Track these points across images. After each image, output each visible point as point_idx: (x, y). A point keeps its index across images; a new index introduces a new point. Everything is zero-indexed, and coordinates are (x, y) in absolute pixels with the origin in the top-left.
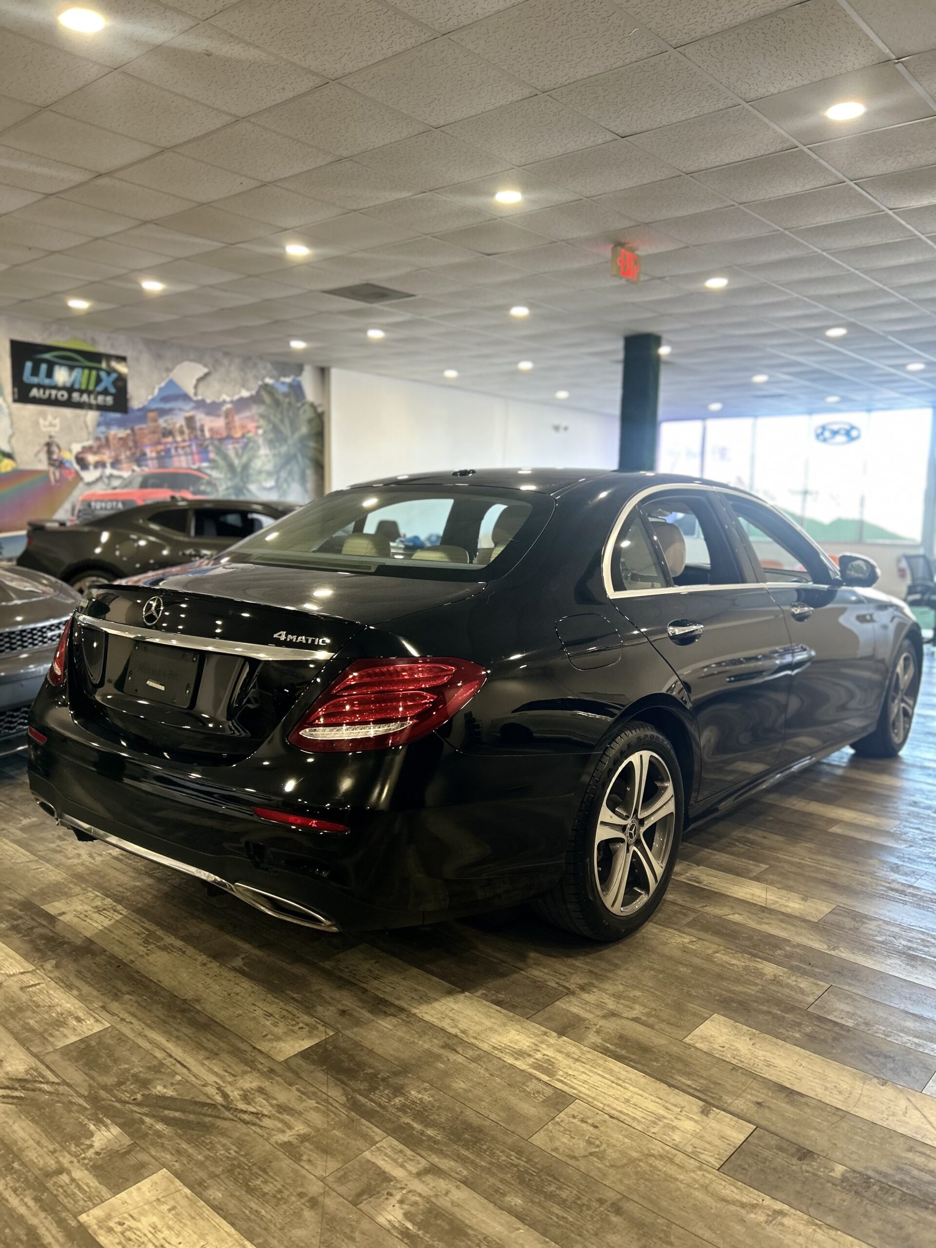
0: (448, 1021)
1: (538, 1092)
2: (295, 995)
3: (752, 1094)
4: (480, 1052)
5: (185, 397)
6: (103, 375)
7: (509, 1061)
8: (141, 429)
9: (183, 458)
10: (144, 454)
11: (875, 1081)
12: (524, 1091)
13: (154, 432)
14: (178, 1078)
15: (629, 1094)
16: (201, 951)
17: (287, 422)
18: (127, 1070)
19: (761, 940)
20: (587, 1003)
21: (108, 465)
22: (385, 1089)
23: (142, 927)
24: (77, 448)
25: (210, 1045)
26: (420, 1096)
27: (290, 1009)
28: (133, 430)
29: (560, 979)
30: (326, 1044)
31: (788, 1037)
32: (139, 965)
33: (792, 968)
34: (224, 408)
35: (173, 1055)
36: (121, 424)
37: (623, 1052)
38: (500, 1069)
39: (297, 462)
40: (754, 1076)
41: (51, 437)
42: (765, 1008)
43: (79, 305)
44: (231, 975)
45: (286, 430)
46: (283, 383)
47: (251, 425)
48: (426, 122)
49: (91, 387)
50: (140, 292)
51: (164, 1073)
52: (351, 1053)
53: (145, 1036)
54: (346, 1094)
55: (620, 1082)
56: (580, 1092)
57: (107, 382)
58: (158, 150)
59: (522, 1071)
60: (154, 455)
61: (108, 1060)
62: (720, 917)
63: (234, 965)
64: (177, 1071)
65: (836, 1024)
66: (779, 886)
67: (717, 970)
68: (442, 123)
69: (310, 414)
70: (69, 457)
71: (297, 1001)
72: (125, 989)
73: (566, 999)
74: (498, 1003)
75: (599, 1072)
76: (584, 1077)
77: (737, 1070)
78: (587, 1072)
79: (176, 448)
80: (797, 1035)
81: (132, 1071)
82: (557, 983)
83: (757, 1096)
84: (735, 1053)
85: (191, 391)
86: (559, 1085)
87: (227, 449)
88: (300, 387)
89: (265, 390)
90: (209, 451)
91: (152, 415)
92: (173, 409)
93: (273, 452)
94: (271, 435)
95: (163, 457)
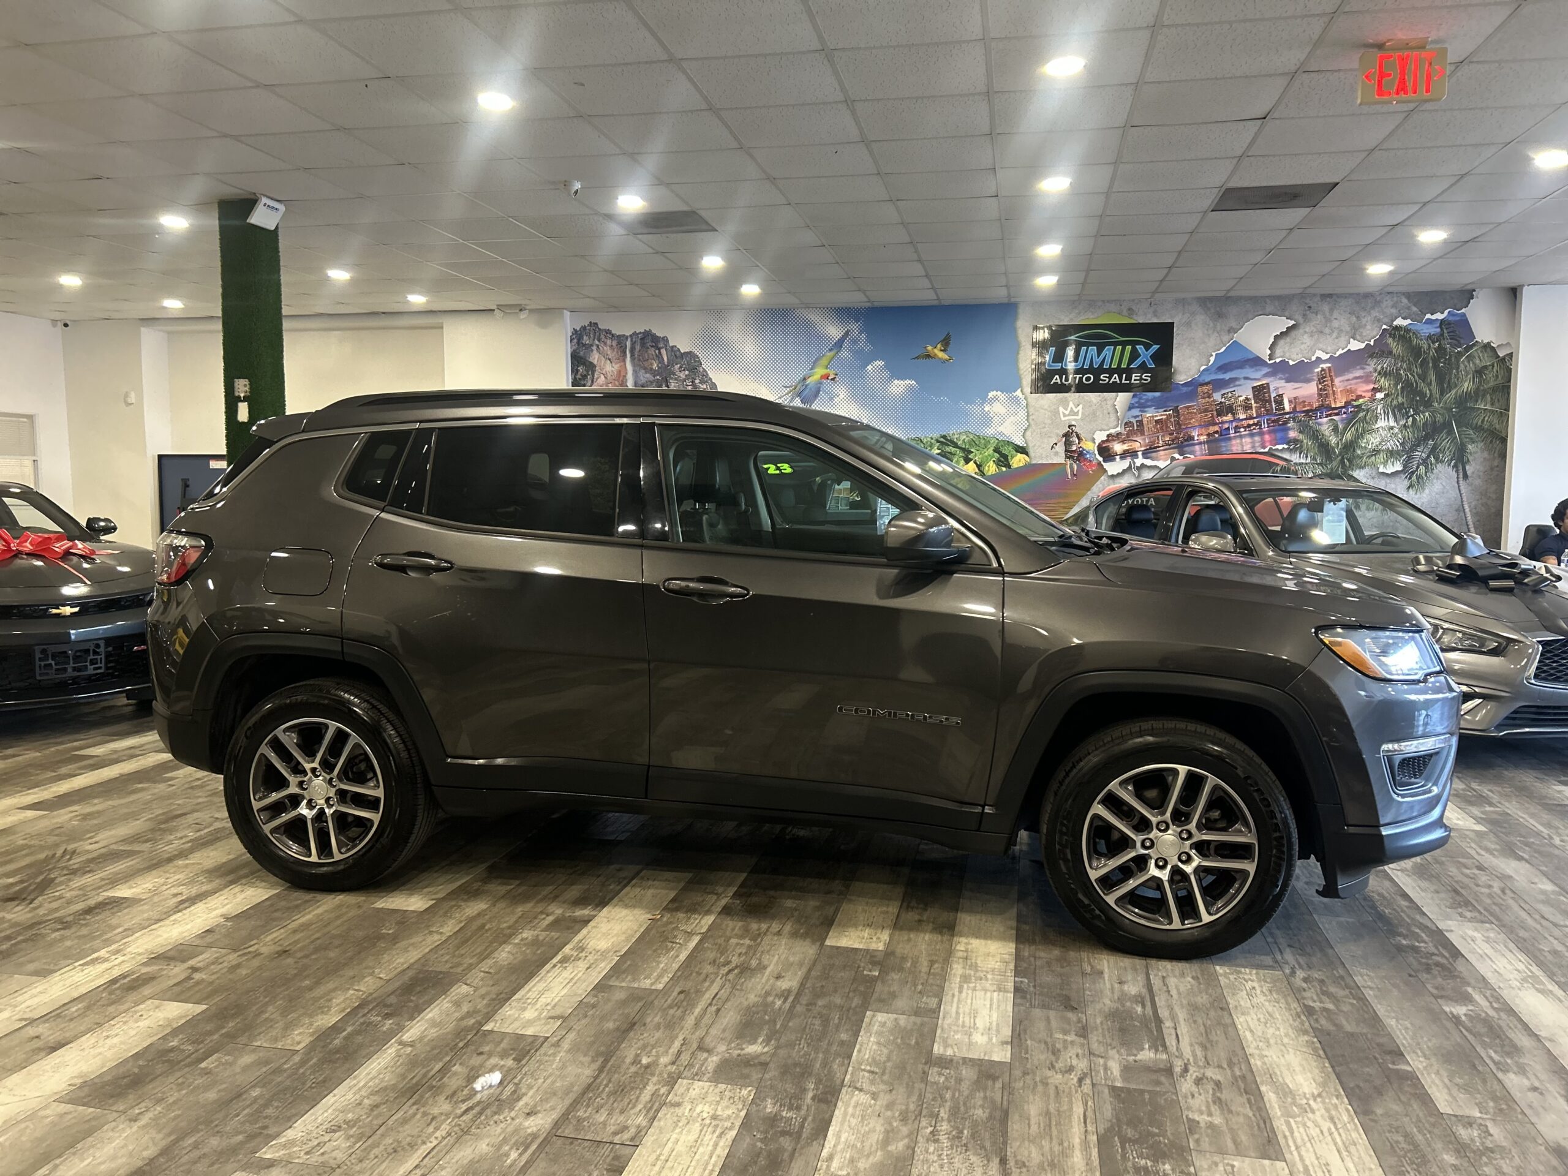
5: (1257, 362)
6: (1140, 348)
8: (1188, 407)
10: (1192, 438)
13: (1206, 410)
17: (1432, 377)
28: (1176, 410)
34: (1318, 370)
36: (1159, 404)
39: (1451, 432)
41: (1070, 426)
45: (1430, 389)
46: (1429, 321)
47: (1364, 389)
49: (1124, 366)
57: (1145, 355)
60: (1203, 438)
69: (1480, 361)
79: (1236, 428)
85: (1265, 353)
87: (1320, 424)
88: (1464, 323)
89: (1394, 337)
90: (1289, 429)
91: (1205, 389)
92: (1236, 379)
93: (1402, 422)
94: (1400, 399)
95: (1216, 441)
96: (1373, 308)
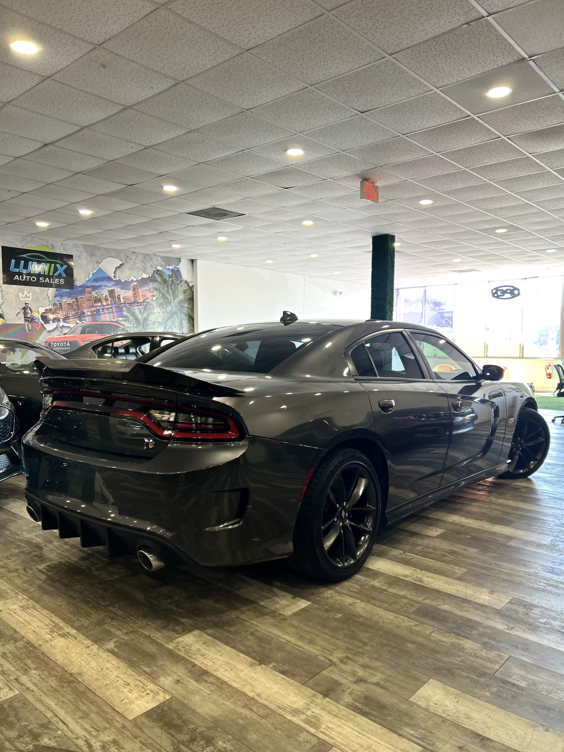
0: (248, 687)
1: (307, 742)
2: (146, 669)
3: (455, 740)
4: (269, 711)
5: (109, 279)
6: (58, 266)
7: (288, 718)
8: (82, 298)
9: (107, 315)
10: (84, 313)
11: (541, 728)
12: (297, 740)
13: (90, 300)
14: (60, 732)
15: (370, 742)
16: (87, 637)
17: (171, 292)
18: (26, 726)
19: (462, 623)
20: (344, 672)
21: (61, 320)
22: (201, 740)
23: (51, 620)
24: (42, 310)
25: (84, 708)
26: (225, 745)
27: (142, 679)
28: (76, 299)
29: (326, 654)
30: (164, 706)
31: (481, 696)
32: (45, 648)
33: (484, 644)
34: (132, 285)
35: (58, 715)
36: (69, 295)
37: (367, 710)
38: (281, 724)
39: (177, 315)
40: (457, 726)
41: (26, 304)
42: (465, 674)
43: (42, 225)
44: (105, 655)
45: (170, 297)
46: (168, 269)
47: (149, 295)
48: (241, 106)
49: (51, 274)
50: (79, 216)
51: (51, 729)
52: (180, 712)
53: (42, 701)
54: (173, 744)
55: (364, 733)
56: (336, 741)
57: (61, 270)
58: (79, 128)
59: (297, 725)
60: (89, 313)
61: (14, 719)
62: (435, 608)
63: (108, 647)
64: (60, 727)
65: (514, 685)
66: (474, 584)
67: (432, 645)
68: (251, 107)
69: (185, 287)
70: (37, 315)
71: (147, 673)
72: (32, 666)
73: (330, 669)
74: (283, 673)
75: (351, 725)
76: (339, 729)
77: (446, 722)
78: (342, 726)
79: (103, 309)
80: (488, 694)
81: (29, 728)
82: (325, 657)
83: (459, 742)
84: (445, 708)
85: (112, 275)
86: (322, 736)
87: (134, 309)
88: (179, 271)
89: (157, 273)
90: (123, 311)
91: (88, 289)
92: (101, 286)
93: (162, 310)
94: (161, 301)
95: (95, 315)
96: (150, 260)
